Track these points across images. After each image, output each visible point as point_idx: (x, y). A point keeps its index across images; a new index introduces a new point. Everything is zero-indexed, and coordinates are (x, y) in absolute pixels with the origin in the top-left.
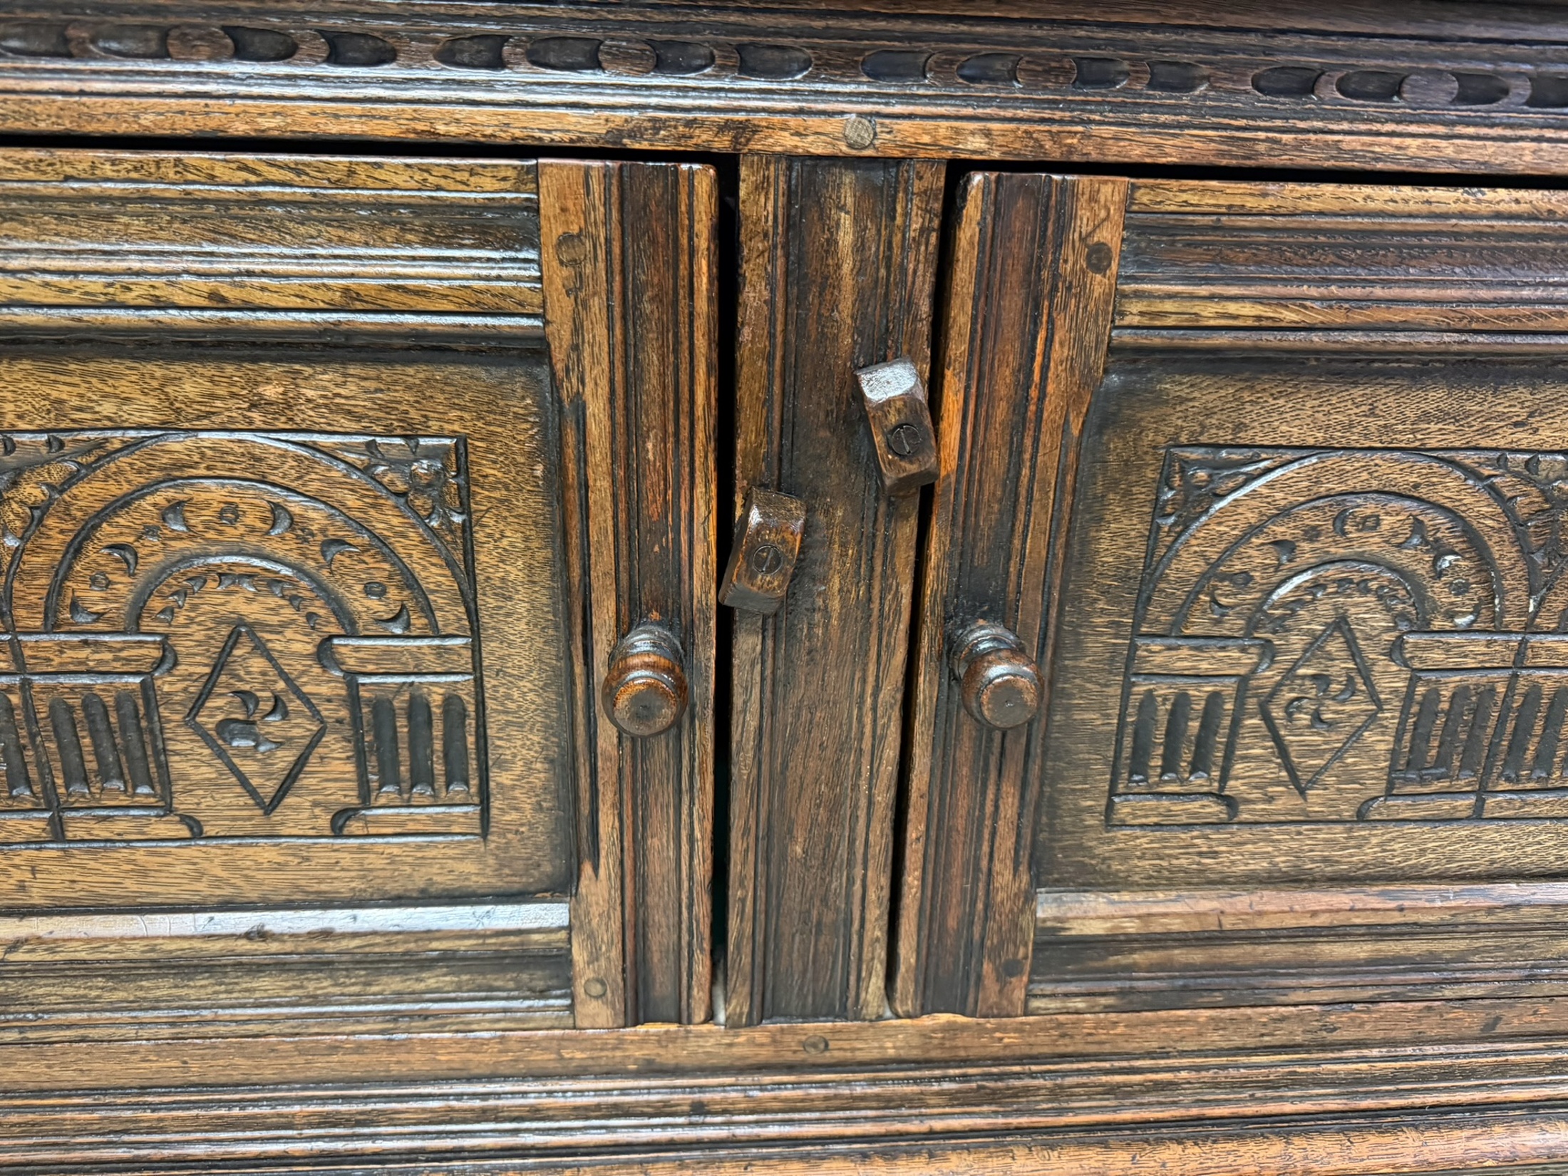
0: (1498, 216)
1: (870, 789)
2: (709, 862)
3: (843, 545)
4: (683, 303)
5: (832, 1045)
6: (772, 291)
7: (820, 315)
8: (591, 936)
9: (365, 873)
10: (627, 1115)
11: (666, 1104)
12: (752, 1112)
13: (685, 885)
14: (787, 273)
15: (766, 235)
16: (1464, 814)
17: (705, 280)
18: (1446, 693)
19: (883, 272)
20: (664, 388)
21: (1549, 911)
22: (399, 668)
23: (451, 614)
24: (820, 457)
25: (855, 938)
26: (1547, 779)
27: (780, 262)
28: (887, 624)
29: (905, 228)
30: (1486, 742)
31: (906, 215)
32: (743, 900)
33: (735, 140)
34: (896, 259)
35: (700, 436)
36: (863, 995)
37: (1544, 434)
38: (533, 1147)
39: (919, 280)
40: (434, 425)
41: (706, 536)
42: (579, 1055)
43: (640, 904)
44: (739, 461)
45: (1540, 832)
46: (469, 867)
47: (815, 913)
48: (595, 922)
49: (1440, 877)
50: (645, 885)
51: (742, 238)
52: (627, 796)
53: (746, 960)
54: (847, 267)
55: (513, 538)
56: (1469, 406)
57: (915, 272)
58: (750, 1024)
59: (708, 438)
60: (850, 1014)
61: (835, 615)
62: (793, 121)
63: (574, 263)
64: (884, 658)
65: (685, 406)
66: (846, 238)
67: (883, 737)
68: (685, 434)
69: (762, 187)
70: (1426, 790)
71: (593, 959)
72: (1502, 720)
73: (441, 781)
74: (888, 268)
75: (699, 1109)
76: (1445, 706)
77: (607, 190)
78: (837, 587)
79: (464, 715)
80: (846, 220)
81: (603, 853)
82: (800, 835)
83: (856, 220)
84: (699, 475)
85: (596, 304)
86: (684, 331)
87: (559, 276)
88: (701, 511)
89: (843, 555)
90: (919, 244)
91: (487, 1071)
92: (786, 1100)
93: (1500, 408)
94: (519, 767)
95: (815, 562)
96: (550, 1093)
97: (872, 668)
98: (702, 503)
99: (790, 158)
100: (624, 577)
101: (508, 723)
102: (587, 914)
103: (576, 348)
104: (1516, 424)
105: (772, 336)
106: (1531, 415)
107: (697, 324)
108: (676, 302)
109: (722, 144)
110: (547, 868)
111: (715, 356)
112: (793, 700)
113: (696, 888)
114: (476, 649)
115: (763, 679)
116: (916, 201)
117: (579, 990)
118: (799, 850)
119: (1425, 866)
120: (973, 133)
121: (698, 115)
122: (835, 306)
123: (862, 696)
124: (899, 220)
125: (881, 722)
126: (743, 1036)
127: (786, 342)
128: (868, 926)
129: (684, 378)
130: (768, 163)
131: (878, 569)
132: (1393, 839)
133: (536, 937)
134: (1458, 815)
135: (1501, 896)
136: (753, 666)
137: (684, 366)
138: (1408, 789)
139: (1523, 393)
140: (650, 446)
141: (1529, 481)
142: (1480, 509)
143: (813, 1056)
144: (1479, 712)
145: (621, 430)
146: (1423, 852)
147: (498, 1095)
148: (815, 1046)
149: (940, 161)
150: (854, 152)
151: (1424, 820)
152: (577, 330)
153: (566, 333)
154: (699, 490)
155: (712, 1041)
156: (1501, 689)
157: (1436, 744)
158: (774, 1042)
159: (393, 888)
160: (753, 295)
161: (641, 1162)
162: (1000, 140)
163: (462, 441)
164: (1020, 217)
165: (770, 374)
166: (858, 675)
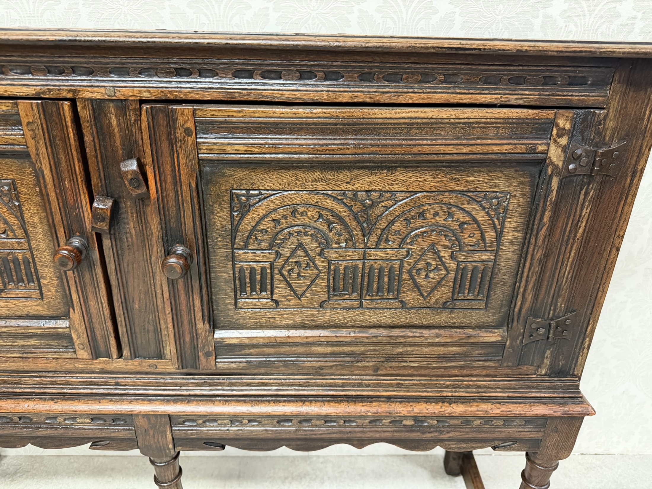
0: (319, 117)
1: (155, 288)
2: (108, 310)
3: (132, 213)
4: (67, 141)
5: (158, 366)
6: (94, 138)
7: (111, 145)
8: (76, 330)
9: (9, 309)
10: (95, 385)
11: (107, 382)
12: (134, 386)
13: (103, 316)
14: (97, 132)
15: (88, 122)
16: (357, 306)
17: (72, 134)
18: (342, 268)
19: (127, 132)
20: (68, 166)
21: (388, 339)
22: (8, 248)
23: (20, 232)
24: (119, 186)
25: (160, 334)
26: (383, 296)
27: (94, 129)
28: (149, 238)
29: (130, 120)
30: (359, 283)
31: (130, 116)
32: (121, 321)
33: (74, 94)
34: (130, 129)
35: (79, 180)
36: (165, 352)
37: (357, 185)
38: (67, 393)
39: (137, 135)
40: (5, 176)
41: (87, 210)
42: (80, 366)
43: (90, 322)
44: (93, 188)
45: (385, 313)
46: (39, 308)
47: (146, 326)
48: (77, 326)
49: (353, 327)
50: (91, 316)
51: (81, 122)
52: (79, 289)
53: (126, 339)
54: (116, 130)
55: (33, 210)
56: (329, 177)
57: (135, 132)
58: (131, 359)
59: (82, 181)
60: (163, 358)
61: (134, 234)
62: (90, 89)
63: (33, 130)
64: (151, 249)
65: (73, 171)
66: (114, 122)
67: (155, 273)
68: (75, 179)
69: (84, 108)
70: (342, 298)
71: (79, 337)
72: (363, 276)
73: (26, 282)
74: (128, 130)
75: (117, 384)
76: (343, 272)
77: (38, 109)
78: (132, 226)
79: (29, 262)
80: (113, 117)
81: (75, 306)
82: (137, 302)
83: (116, 117)
84: (81, 192)
85: (41, 142)
86: (69, 149)
87: (29, 134)
88: (84, 203)
89: (132, 216)
90: (135, 124)
91: (53, 370)
92: (144, 383)
93: (340, 178)
94: (48, 279)
95: (124, 218)
96: (72, 377)
97: (148, 251)
98: (84, 200)
99: (92, 100)
100: (65, 223)
101: (43, 265)
102: (74, 324)
103: (37, 154)
104: (347, 183)
105: (96, 151)
106: (351, 179)
107: (72, 147)
108: (65, 141)
109: (70, 95)
110: (63, 309)
111: (80, 156)
112: (126, 261)
113: (106, 318)
114: (29, 243)
115: (113, 254)
116: (131, 112)
117: (77, 347)
118: (137, 306)
119: (347, 323)
120: (145, 92)
121: (62, 88)
122: (115, 142)
123: (147, 260)
124: (128, 117)
125: (154, 268)
126: (131, 362)
127: (101, 152)
128: (162, 330)
129: (72, 163)
130: (85, 101)
131: (143, 221)
132: (334, 314)
133: (60, 330)
134: (354, 307)
135: (371, 333)
136: (109, 250)
137: (71, 160)
138: (336, 298)
139: (347, 172)
140: (66, 183)
141: (356, 201)
142: (340, 209)
143: (152, 370)
144: (354, 273)
145: (55, 178)
146: (345, 318)
147: (57, 377)
148: (153, 366)
149: (137, 100)
150: (110, 98)
151: (343, 308)
152: (37, 149)
153: (34, 150)
154: (82, 196)
155: (121, 364)
156: (360, 266)
157: (342, 284)
158: (140, 365)
159: (18, 313)
160: (88, 139)
161: (99, 399)
162: (154, 94)
163: (13, 181)
164: (161, 119)
165: (98, 162)
166: (145, 253)
